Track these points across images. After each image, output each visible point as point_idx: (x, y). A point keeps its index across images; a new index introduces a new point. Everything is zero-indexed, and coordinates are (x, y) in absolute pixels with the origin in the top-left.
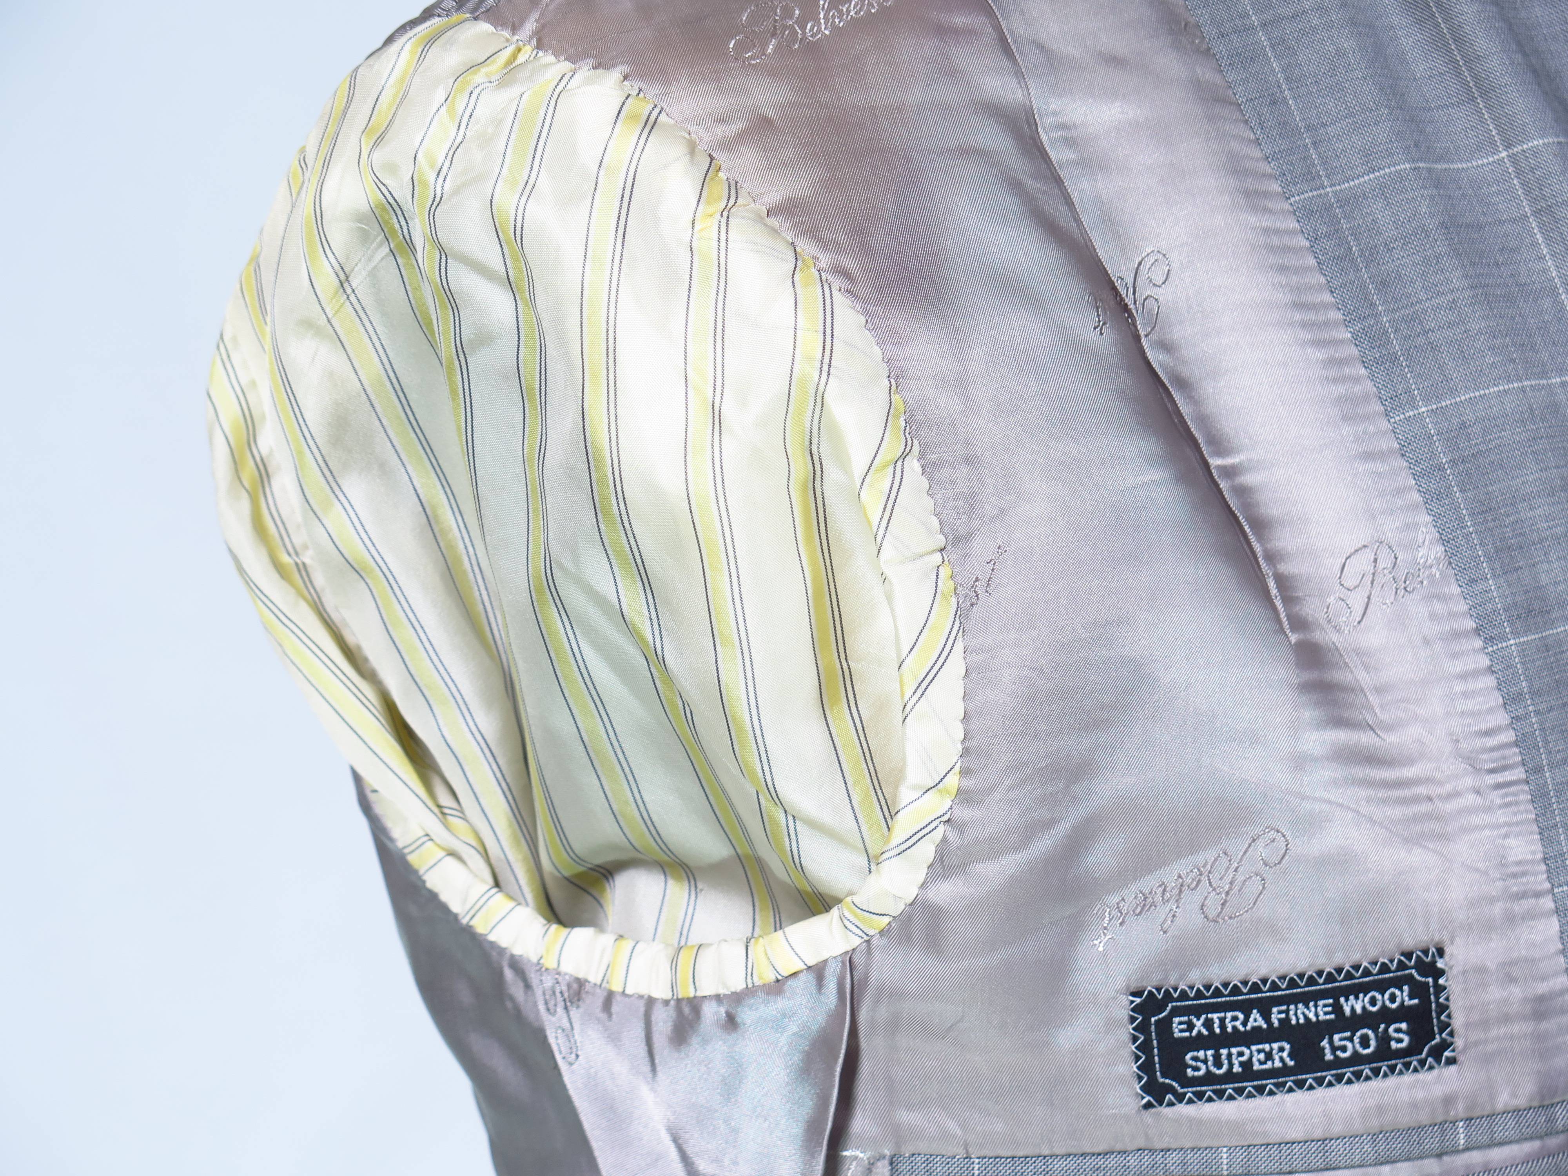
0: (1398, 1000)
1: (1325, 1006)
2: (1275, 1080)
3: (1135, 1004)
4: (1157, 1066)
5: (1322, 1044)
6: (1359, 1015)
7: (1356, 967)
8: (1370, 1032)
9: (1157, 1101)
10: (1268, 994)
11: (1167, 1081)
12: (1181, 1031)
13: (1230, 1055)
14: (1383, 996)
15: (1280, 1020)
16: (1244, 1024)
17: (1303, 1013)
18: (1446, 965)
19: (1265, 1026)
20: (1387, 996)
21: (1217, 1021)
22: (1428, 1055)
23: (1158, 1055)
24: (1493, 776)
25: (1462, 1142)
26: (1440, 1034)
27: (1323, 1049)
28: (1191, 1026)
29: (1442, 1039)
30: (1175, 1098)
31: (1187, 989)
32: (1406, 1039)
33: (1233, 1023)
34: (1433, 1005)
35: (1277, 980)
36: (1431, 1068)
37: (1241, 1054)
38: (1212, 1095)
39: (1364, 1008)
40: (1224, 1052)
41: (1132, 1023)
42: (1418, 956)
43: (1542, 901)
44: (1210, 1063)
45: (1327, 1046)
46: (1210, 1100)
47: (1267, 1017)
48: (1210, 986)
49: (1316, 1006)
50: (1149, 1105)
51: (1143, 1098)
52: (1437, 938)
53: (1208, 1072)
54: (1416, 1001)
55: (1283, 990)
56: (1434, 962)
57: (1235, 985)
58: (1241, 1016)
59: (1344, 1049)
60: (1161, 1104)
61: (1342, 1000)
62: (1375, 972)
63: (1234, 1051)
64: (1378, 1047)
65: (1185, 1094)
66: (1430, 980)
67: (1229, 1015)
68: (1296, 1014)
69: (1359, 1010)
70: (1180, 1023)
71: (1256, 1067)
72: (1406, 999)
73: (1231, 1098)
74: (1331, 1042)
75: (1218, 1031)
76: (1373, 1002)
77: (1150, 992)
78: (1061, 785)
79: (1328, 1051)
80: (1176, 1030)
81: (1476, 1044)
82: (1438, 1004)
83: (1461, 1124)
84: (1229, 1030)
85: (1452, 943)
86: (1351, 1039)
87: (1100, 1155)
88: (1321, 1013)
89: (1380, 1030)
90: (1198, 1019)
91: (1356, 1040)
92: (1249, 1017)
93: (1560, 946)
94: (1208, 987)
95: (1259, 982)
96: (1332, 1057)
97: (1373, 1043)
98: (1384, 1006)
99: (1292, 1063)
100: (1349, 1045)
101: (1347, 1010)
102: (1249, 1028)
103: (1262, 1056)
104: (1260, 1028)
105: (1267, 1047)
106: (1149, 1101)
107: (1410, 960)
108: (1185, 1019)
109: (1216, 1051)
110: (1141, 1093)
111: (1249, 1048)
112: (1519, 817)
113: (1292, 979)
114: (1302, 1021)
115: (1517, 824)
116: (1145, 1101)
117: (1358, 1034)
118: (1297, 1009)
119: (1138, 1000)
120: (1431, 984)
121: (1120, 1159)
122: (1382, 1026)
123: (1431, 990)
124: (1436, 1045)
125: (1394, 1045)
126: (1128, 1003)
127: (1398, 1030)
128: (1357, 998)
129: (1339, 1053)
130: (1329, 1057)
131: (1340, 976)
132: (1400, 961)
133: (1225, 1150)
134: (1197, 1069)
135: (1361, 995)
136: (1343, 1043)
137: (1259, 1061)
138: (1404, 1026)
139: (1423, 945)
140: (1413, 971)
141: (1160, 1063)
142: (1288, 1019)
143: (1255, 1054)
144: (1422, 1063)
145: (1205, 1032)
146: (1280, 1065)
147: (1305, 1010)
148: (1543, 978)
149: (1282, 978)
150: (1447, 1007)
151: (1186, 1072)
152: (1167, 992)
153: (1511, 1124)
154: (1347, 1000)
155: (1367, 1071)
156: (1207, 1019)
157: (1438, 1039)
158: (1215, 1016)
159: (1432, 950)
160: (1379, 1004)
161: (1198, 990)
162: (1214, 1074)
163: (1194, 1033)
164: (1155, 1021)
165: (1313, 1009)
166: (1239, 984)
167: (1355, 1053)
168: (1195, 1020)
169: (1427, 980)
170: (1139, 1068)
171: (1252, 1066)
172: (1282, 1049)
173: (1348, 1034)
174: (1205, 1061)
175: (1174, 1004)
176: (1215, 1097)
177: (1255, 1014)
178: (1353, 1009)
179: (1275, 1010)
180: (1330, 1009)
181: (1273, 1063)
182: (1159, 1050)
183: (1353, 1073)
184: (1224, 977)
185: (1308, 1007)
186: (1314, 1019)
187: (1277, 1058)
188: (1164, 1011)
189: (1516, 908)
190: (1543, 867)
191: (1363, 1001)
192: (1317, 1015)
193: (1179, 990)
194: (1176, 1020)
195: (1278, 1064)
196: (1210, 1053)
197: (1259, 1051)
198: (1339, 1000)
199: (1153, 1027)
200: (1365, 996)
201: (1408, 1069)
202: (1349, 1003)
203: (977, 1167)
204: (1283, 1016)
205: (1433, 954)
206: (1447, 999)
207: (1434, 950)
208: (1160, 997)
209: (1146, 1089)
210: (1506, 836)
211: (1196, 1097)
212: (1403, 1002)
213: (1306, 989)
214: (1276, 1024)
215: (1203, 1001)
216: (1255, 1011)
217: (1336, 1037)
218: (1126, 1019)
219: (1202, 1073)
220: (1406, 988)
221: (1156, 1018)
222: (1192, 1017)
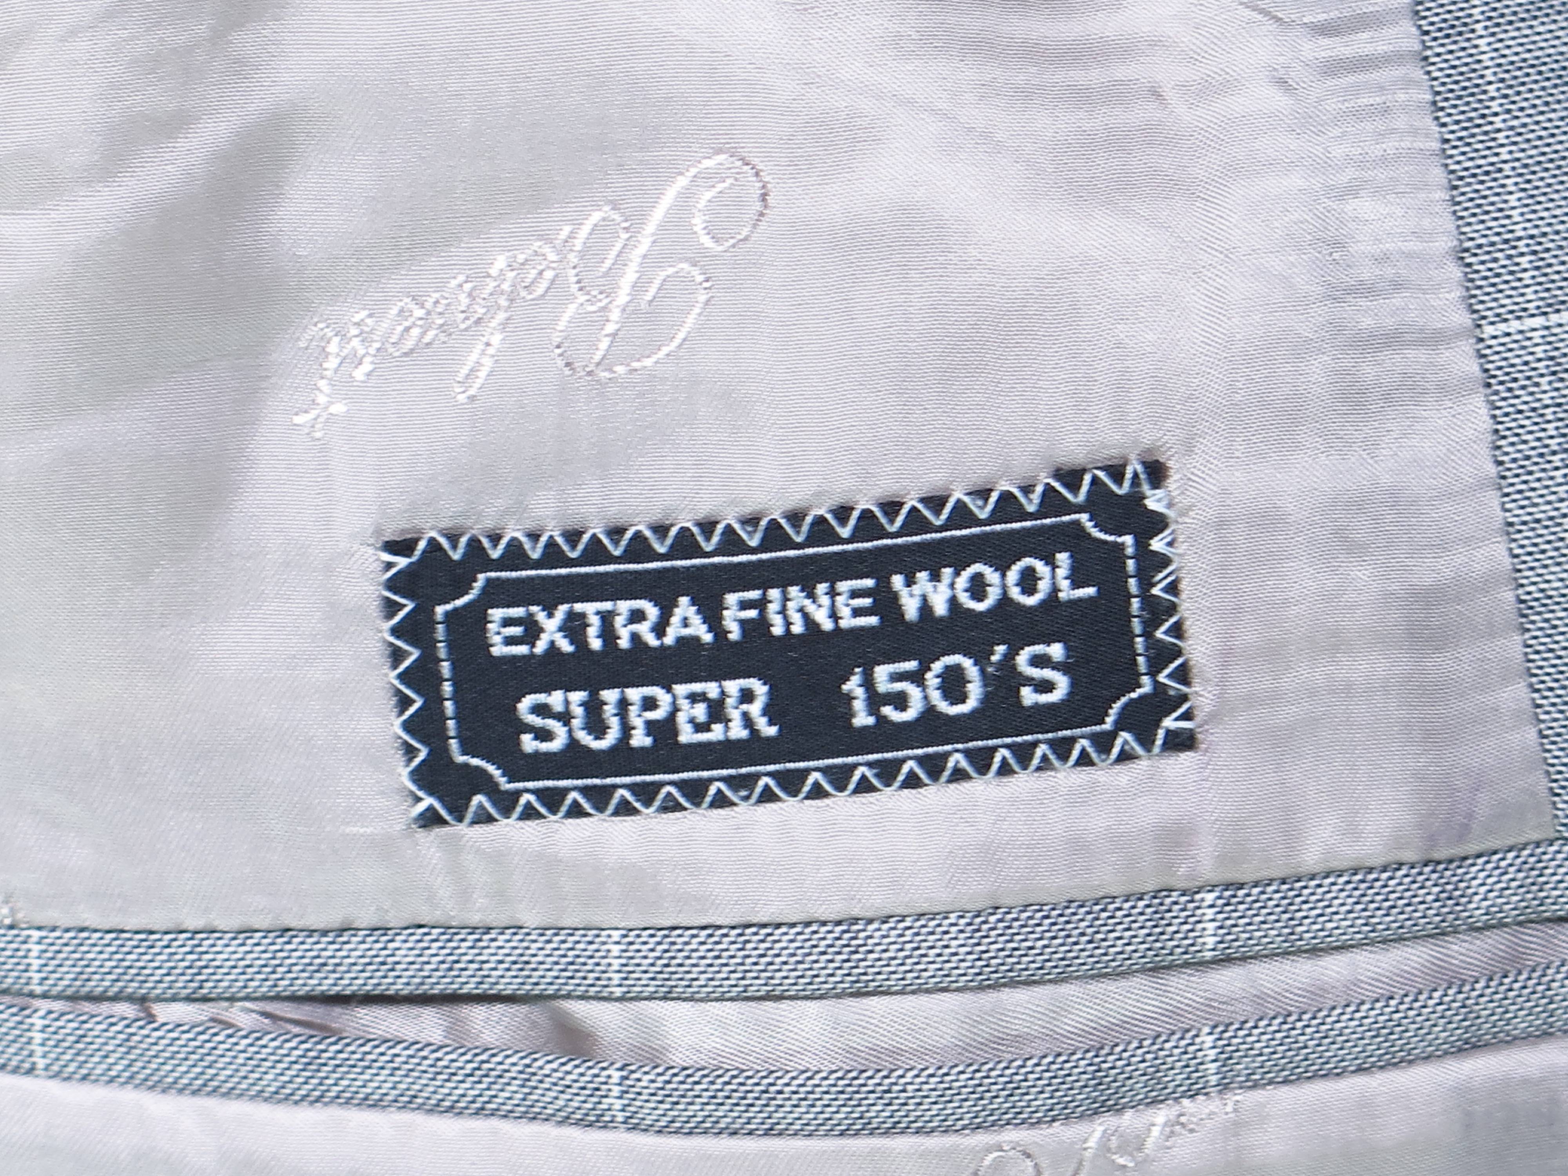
0: (1044, 586)
1: (855, 594)
2: (732, 772)
3: (394, 571)
4: (451, 724)
5: (845, 687)
6: (941, 619)
7: (936, 502)
8: (967, 663)
9: (450, 811)
10: (716, 560)
11: (475, 762)
12: (510, 641)
13: (623, 704)
14: (1004, 576)
15: (744, 623)
16: (660, 630)
17: (801, 610)
18: (1170, 505)
19: (708, 638)
20: (1013, 575)
21: (595, 621)
22: (1120, 725)
23: (454, 698)
24: (1325, 41)
25: (1211, 941)
26: (1153, 672)
27: (849, 698)
28: (532, 631)
29: (1156, 684)
30: (495, 804)
31: (524, 539)
32: (1062, 683)
33: (635, 627)
34: (1135, 603)
35: (737, 527)
36: (1125, 757)
37: (650, 704)
38: (582, 801)
39: (953, 602)
40: (610, 696)
41: (390, 616)
42: (1095, 480)
43: (1445, 355)
44: (576, 723)
45: (860, 692)
46: (576, 811)
47: (713, 620)
48: (580, 534)
49: (833, 593)
50: (430, 819)
51: (419, 799)
52: (1147, 439)
53: (573, 744)
54: (1091, 591)
55: (753, 551)
56: (1137, 498)
57: (638, 535)
58: (652, 612)
59: (900, 701)
60: (460, 819)
61: (897, 581)
62: (983, 515)
63: (634, 694)
64: (987, 700)
65: (518, 793)
66: (1128, 540)
67: (624, 606)
68: (783, 611)
69: (940, 608)
70: (508, 622)
71: (687, 735)
72: (1065, 584)
73: (625, 809)
74: (868, 683)
75: (596, 644)
76: (978, 588)
77: (432, 541)
78: (202, 29)
79: (859, 705)
80: (497, 639)
81: (1251, 701)
82: (1148, 600)
83: (1210, 897)
84: (624, 643)
85: (1189, 450)
86: (917, 678)
87: (325, 933)
88: (845, 612)
89: (995, 658)
90: (550, 615)
91: (932, 679)
92: (671, 614)
93: (1492, 470)
94: (573, 536)
95: (695, 530)
96: (871, 721)
97: (975, 691)
98: (1005, 600)
99: (772, 731)
100: (913, 692)
101: (911, 608)
102: (669, 640)
103: (700, 711)
104: (696, 639)
105: (712, 689)
106: (431, 808)
107: (1074, 488)
108: (518, 612)
109: (590, 695)
110: (414, 788)
111: (669, 690)
112: (1390, 145)
113: (774, 525)
114: (798, 628)
115: (1383, 160)
116: (421, 807)
117: (937, 667)
118: (786, 599)
119: (402, 562)
120: (1130, 551)
121: (374, 946)
122: (1001, 649)
123: (1131, 564)
124: (1142, 698)
125: (1028, 696)
126: (380, 566)
127: (1039, 661)
128: (935, 577)
129: (887, 711)
130: (862, 719)
131: (892, 522)
132: (1049, 490)
133: (616, 935)
134: (544, 735)
135: (947, 572)
136: (899, 686)
137: (692, 721)
138: (1056, 651)
139: (1110, 453)
140: (1084, 517)
141: (457, 717)
142: (763, 623)
143: (684, 704)
144: (1104, 743)
145: (566, 646)
146: (744, 734)
147: (807, 602)
148: (1443, 546)
149: (752, 521)
150: (1172, 609)
151: (518, 743)
152: (474, 544)
153: (1343, 901)
154: (910, 582)
155: (957, 759)
156: (571, 616)
157: (1146, 686)
158: (590, 608)
159: (1134, 467)
160: (993, 595)
161: (551, 544)
162: (588, 750)
163: (541, 647)
164: (447, 614)
165: (825, 600)
166: (648, 533)
167: (930, 711)
168: (541, 616)
169: (1120, 540)
170: (407, 726)
171: (675, 733)
172: (747, 696)
173: (911, 665)
174: (565, 718)
175: (493, 574)
176: (587, 806)
177: (685, 607)
178: (926, 608)
179: (732, 599)
180: (867, 602)
181: (727, 728)
182: (456, 685)
183: (921, 760)
184: (615, 513)
185: (812, 596)
186: (827, 625)
187: (735, 715)
188: (467, 593)
189: (1369, 371)
190: (1456, 272)
191: (952, 586)
192: (834, 615)
193: (504, 542)
194: (497, 614)
195: (738, 732)
196: (577, 697)
197: (694, 698)
198: (889, 583)
199: (440, 628)
200: (957, 574)
201: (1064, 757)
202: (916, 589)
203: (36, 949)
204: (752, 613)
205: (1136, 475)
206: (1173, 588)
207: (1140, 468)
208: (456, 556)
209: (422, 777)
210: (1352, 191)
211: (544, 805)
212: (1055, 589)
213: (810, 551)
214: (735, 635)
215: (563, 571)
216: (684, 600)
217: (882, 672)
218: (374, 608)
219: (556, 745)
220: (1063, 558)
221: (449, 607)
222: (534, 609)
